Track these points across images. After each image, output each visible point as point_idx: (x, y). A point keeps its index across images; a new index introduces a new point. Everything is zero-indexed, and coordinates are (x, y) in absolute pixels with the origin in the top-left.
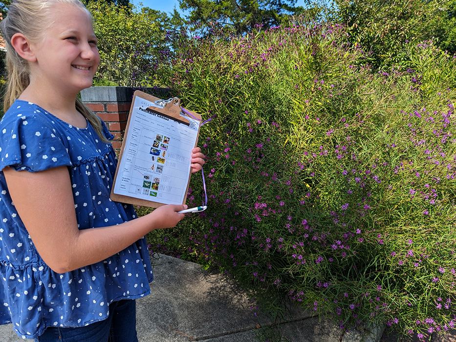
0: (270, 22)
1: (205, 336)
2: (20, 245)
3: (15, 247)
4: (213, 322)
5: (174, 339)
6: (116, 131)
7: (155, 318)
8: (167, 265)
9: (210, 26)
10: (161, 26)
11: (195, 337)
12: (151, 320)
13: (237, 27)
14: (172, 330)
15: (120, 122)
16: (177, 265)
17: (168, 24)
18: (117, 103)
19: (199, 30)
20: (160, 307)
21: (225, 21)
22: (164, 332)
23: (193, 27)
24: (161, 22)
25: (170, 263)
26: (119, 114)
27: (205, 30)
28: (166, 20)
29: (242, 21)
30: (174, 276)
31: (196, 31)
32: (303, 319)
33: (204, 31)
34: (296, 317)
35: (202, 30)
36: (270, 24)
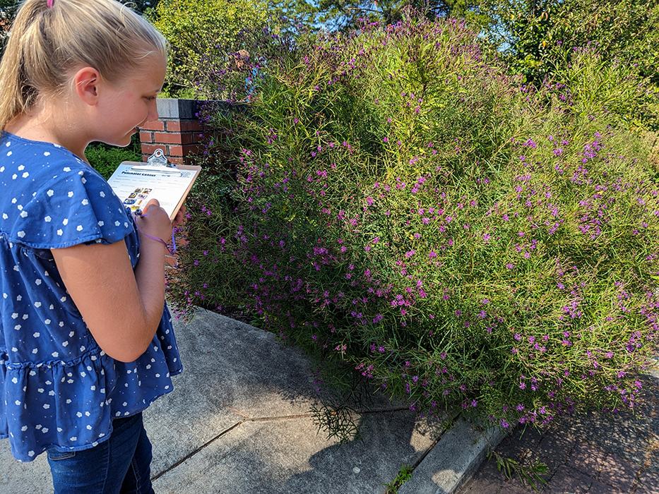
0: (437, 8)
1: (263, 416)
2: (72, 334)
3: (67, 339)
4: (277, 403)
5: (225, 416)
6: (178, 157)
7: (207, 391)
8: (234, 332)
9: (347, 15)
10: (283, 14)
11: (251, 417)
12: (201, 392)
13: (386, 16)
14: (224, 406)
15: (182, 144)
16: (246, 332)
17: (293, 12)
18: (179, 120)
19: (332, 21)
20: (215, 379)
21: (370, 6)
22: (215, 407)
23: (324, 17)
24: (283, 8)
25: (237, 329)
26: (182, 135)
27: (340, 20)
28: (290, 5)
29: (394, 7)
30: (240, 346)
31: (328, 21)
32: (395, 411)
33: (339, 22)
34: (385, 407)
35: (337, 21)
36: (437, 11)
